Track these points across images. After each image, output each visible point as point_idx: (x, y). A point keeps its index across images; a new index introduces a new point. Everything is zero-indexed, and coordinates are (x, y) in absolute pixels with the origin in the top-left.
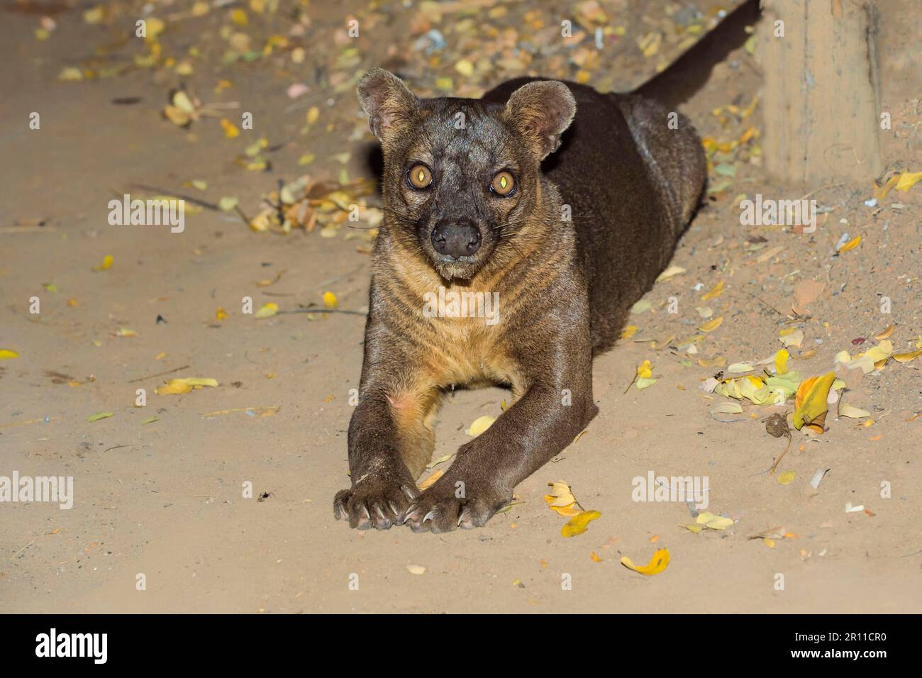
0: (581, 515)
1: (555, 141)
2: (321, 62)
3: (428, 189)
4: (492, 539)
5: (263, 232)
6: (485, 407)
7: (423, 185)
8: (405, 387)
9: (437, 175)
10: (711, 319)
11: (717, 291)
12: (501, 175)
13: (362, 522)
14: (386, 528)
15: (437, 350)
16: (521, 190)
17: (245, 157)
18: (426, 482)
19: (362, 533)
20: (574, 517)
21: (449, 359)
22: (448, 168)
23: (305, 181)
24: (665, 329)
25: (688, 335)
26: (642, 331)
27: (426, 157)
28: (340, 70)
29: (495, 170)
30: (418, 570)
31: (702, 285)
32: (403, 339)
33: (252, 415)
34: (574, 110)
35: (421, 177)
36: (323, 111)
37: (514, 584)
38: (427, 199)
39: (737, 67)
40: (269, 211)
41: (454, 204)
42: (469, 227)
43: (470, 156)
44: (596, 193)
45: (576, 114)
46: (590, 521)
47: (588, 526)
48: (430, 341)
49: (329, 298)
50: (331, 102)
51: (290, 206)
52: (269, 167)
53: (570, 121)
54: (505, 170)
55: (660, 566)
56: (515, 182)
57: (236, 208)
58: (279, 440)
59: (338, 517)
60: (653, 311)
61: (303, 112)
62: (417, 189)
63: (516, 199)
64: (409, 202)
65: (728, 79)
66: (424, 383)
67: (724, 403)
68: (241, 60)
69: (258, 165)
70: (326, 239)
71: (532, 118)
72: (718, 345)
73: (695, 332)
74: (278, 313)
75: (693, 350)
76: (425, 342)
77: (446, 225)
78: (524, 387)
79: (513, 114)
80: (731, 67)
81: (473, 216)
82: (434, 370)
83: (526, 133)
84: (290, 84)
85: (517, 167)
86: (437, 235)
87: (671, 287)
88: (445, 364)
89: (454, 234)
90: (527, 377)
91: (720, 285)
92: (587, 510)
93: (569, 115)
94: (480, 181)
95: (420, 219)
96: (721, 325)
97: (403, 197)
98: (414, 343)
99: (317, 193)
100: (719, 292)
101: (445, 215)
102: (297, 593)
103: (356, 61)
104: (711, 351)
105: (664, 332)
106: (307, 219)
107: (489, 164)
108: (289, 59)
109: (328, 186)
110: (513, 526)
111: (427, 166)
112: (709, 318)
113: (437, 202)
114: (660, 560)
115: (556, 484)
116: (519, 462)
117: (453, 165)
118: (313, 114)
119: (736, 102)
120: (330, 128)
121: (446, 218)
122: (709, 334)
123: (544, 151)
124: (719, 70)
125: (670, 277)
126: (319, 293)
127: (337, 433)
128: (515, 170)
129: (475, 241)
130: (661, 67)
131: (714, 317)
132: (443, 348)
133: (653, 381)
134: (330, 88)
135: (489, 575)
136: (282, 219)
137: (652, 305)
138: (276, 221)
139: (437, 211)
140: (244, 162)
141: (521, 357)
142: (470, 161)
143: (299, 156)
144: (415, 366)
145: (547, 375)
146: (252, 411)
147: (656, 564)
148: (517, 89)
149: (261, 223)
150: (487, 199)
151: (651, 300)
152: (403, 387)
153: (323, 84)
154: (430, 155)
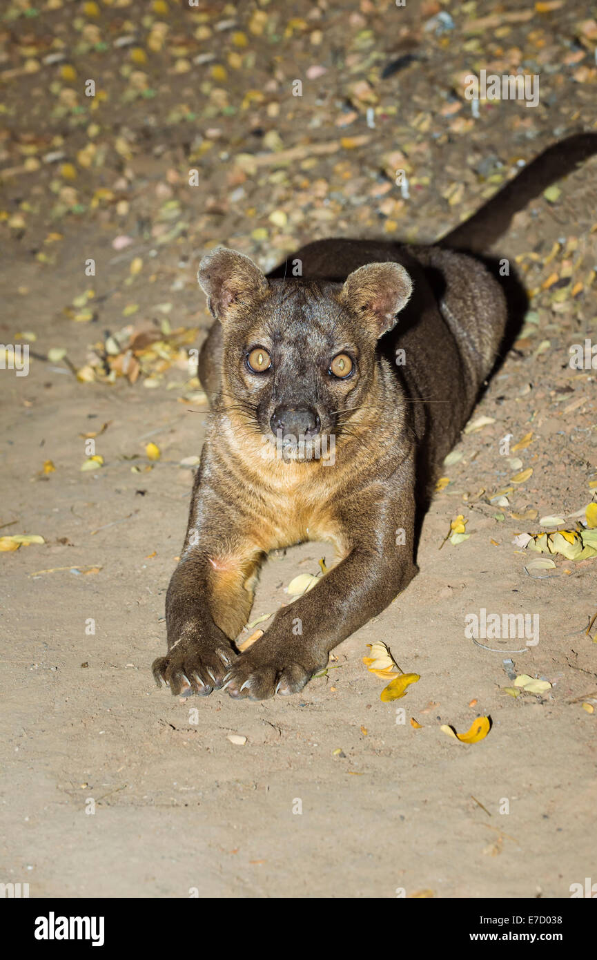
0: (399, 678)
1: (391, 320)
2: (144, 213)
3: (266, 372)
4: (312, 704)
5: (90, 384)
6: (303, 564)
7: (262, 368)
8: (230, 551)
9: (276, 360)
10: (522, 470)
11: (525, 442)
12: (339, 358)
13: (184, 690)
14: (207, 694)
15: (265, 520)
16: (359, 371)
17: (71, 308)
18: (246, 642)
19: (183, 700)
20: (392, 681)
21: (277, 530)
22: (287, 352)
23: (129, 332)
24: (476, 480)
25: (499, 487)
26: (455, 482)
27: (266, 341)
28: (162, 222)
29: (333, 353)
30: (239, 741)
31: (512, 436)
32: (233, 509)
33: (77, 573)
34: (410, 290)
35: (260, 361)
36: (146, 262)
37: (335, 753)
38: (266, 383)
39: (537, 215)
40: (96, 361)
41: (293, 389)
42: (307, 413)
43: (309, 340)
44: (418, 352)
45: (412, 294)
46: (409, 685)
47: (408, 690)
48: (260, 512)
49: (151, 449)
50: (153, 253)
51: (115, 356)
52: (95, 318)
53: (406, 301)
54: (343, 353)
55: (480, 734)
56: (353, 364)
57: (65, 359)
58: (103, 600)
59: (159, 685)
60: (465, 462)
61: (127, 264)
62: (257, 373)
63: (354, 381)
64: (249, 386)
65: (529, 227)
66: (249, 550)
67: (537, 559)
68: (69, 213)
69: (84, 316)
70: (148, 390)
71: (369, 299)
72: (528, 498)
73: (505, 485)
74: (102, 465)
75: (504, 503)
76: (254, 512)
77: (284, 409)
78: (346, 548)
79: (350, 295)
80: (531, 215)
81: (311, 401)
82: (260, 539)
83: (362, 313)
84: (115, 236)
85: (354, 349)
86: (276, 420)
87: (481, 437)
88: (272, 534)
89: (292, 420)
90: (349, 538)
91: (529, 436)
92: (406, 673)
93: (406, 295)
94: (318, 365)
95: (260, 404)
96: (531, 477)
97: (243, 380)
98: (243, 513)
99: (141, 343)
100: (528, 443)
101: (283, 400)
102: (119, 767)
103: (176, 213)
104: (521, 505)
105: (476, 484)
106: (131, 369)
107: (327, 347)
108: (114, 212)
109: (151, 337)
110: (333, 690)
111: (266, 350)
112: (519, 470)
113: (276, 387)
114: (480, 728)
115: (374, 646)
116: (337, 627)
117: (291, 349)
118: (137, 265)
119: (538, 249)
120: (152, 278)
121: (285, 404)
122: (520, 485)
123: (380, 329)
124: (520, 219)
125: (479, 428)
126: (142, 444)
127: (159, 591)
128: (353, 352)
129: (313, 427)
130: (464, 217)
131: (524, 468)
132: (272, 519)
133: (467, 537)
134: (153, 239)
135: (310, 744)
136: (108, 370)
137: (463, 456)
138: (102, 372)
139: (277, 396)
140: (71, 313)
141: (345, 519)
142: (308, 345)
143: (123, 307)
144: (242, 534)
145: (371, 537)
146: (77, 570)
147: (476, 732)
148: (354, 271)
149: (87, 374)
150: (325, 383)
151: (462, 451)
152: (227, 552)
153: (146, 235)
154: (268, 338)
